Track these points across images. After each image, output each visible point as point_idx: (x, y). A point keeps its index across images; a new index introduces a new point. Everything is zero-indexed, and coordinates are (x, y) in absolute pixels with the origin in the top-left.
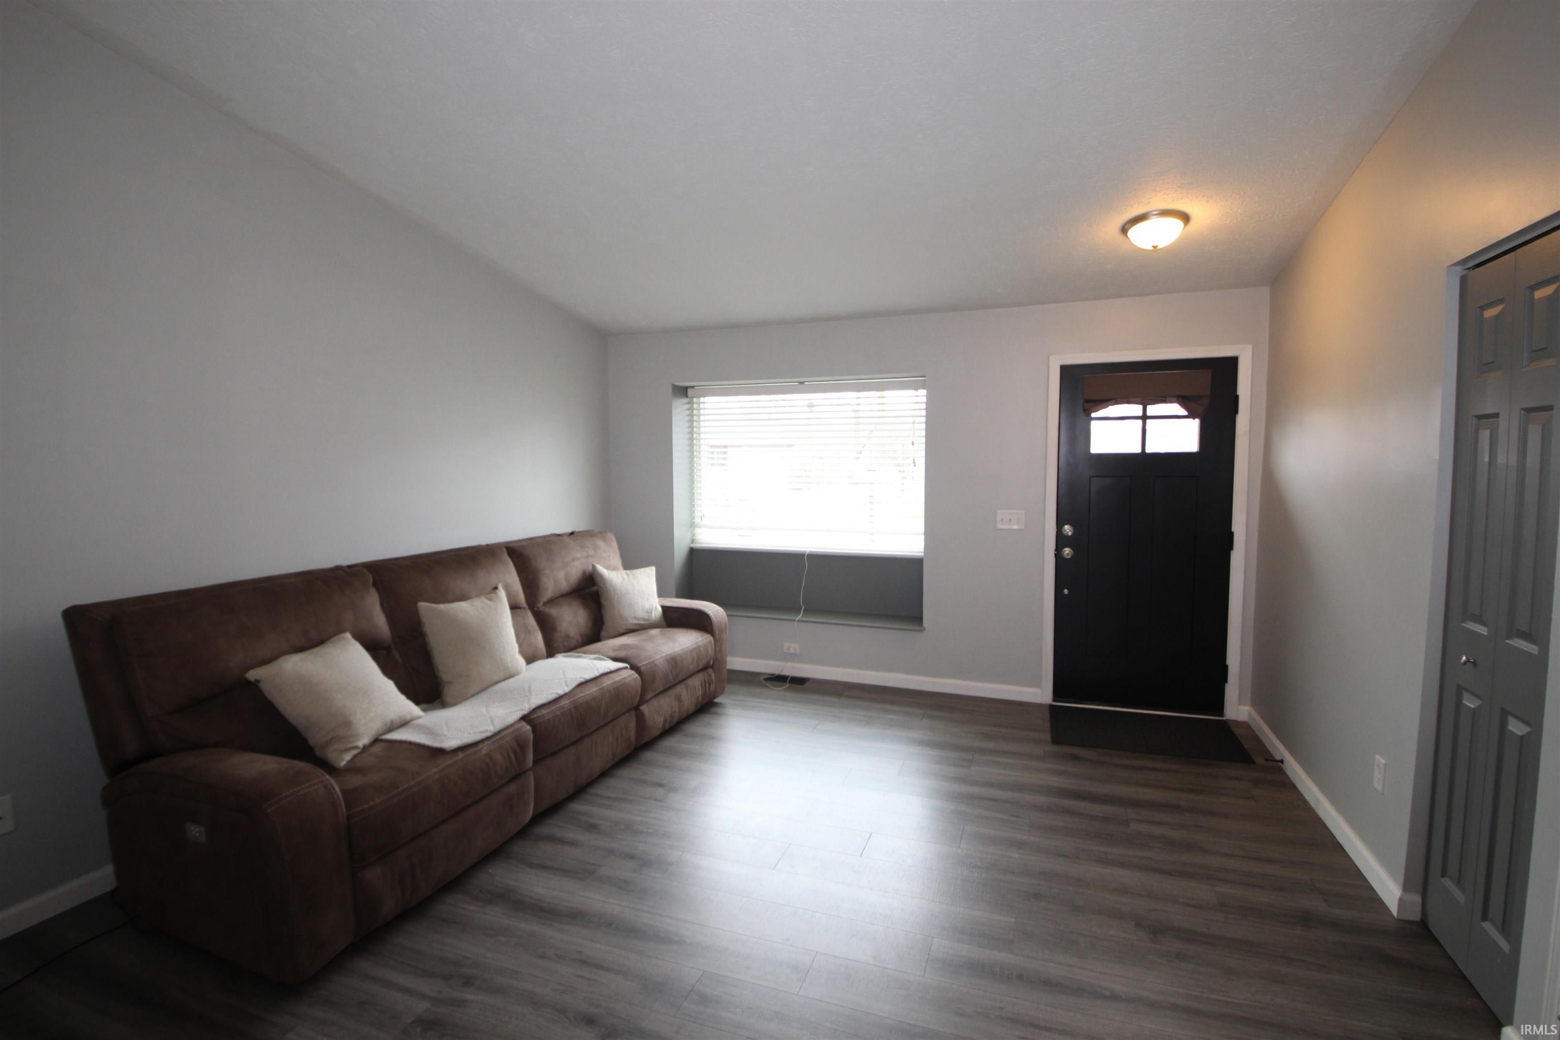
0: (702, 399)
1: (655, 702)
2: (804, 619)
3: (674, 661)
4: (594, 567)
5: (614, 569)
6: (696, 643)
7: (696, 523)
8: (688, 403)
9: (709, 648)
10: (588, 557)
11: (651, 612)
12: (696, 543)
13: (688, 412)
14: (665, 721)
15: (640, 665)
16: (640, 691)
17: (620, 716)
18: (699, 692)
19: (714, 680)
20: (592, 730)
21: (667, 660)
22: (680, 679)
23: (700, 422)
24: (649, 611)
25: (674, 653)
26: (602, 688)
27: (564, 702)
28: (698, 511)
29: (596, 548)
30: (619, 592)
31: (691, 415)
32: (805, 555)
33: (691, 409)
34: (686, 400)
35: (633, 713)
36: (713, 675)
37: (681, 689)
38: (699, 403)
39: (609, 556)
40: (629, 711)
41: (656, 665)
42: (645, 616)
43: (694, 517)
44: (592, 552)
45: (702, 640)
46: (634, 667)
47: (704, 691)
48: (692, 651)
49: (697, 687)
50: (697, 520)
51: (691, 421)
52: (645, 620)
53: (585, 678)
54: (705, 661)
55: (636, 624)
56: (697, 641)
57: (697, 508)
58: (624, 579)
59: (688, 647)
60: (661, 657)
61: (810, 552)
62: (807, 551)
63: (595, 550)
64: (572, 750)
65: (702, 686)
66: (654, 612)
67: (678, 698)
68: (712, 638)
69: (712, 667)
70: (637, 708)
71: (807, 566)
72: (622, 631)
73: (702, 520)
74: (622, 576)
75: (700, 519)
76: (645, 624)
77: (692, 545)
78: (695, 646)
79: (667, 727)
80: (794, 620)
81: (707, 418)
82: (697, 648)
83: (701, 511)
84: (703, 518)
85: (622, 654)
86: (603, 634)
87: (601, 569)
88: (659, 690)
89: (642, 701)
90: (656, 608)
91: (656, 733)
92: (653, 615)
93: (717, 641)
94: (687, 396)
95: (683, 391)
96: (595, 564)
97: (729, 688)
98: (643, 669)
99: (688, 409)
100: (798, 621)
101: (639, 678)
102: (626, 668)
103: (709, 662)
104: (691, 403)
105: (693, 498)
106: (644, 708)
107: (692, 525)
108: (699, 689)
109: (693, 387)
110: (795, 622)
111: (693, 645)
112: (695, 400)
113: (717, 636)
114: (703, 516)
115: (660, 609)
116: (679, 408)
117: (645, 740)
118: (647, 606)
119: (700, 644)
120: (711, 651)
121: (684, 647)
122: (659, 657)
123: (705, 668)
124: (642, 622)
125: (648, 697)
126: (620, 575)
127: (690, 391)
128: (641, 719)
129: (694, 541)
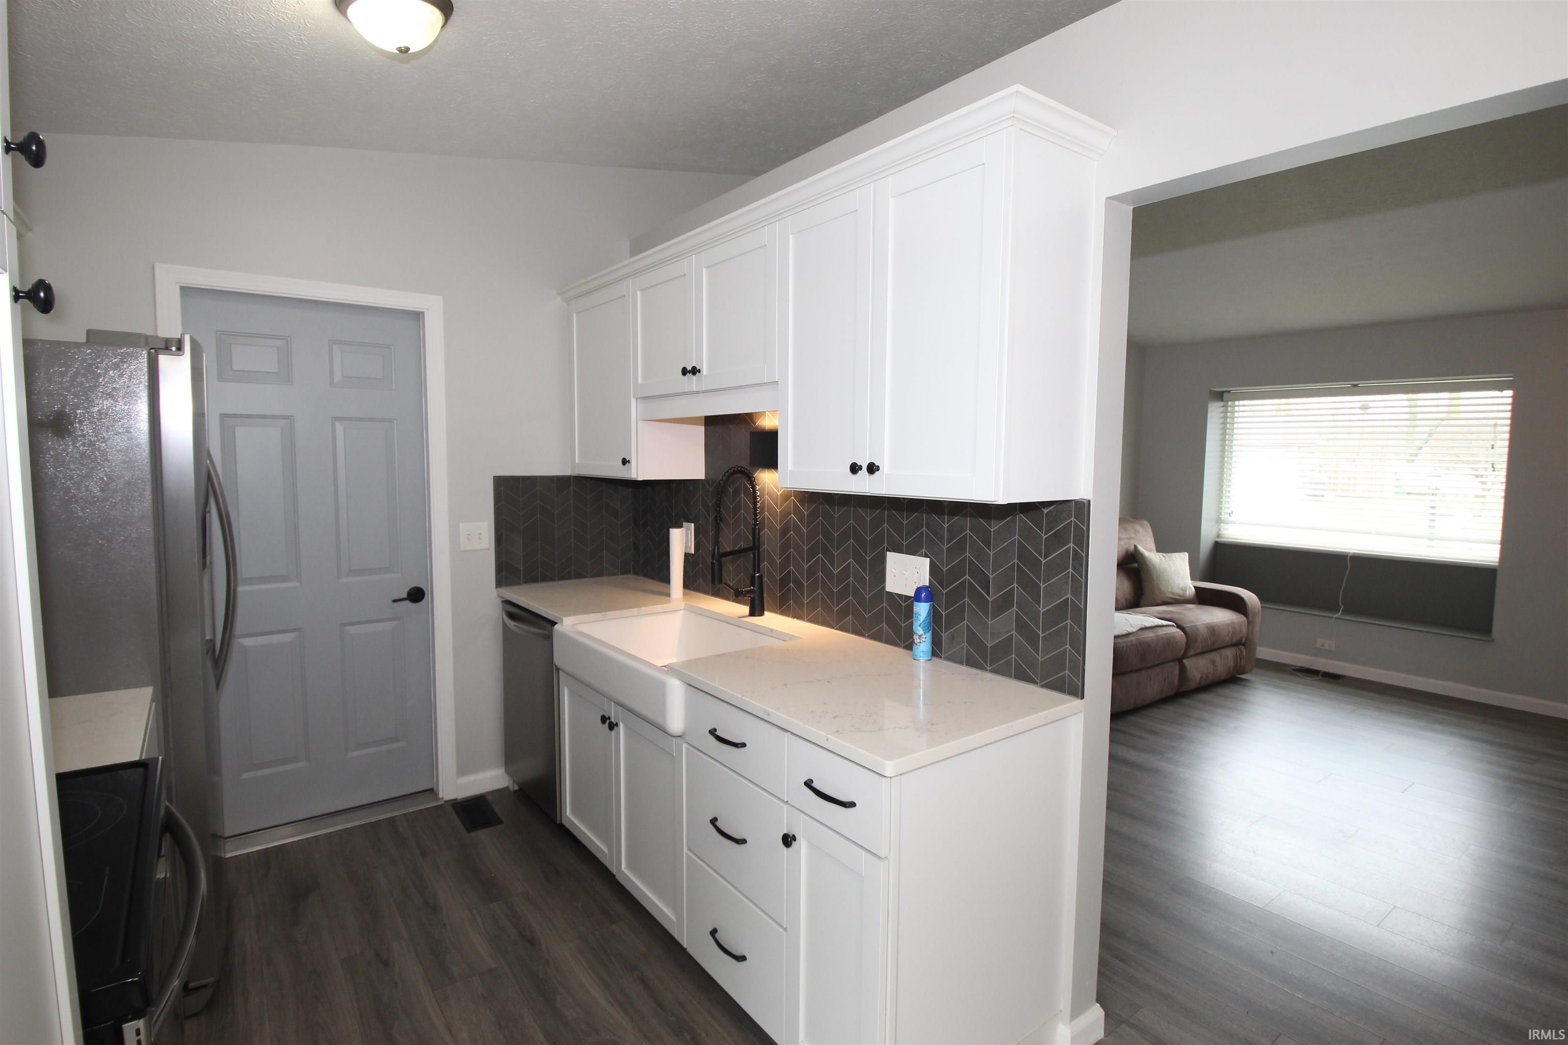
0: (1237, 403)
1: (1194, 659)
2: (1343, 617)
3: (1213, 630)
4: (1135, 547)
5: (1151, 551)
6: (1231, 620)
7: (1223, 519)
8: (1223, 406)
9: (1243, 627)
10: (1129, 539)
11: (1186, 591)
12: (1221, 537)
13: (1222, 415)
14: (1201, 678)
15: (1185, 626)
16: (1184, 645)
17: (1168, 662)
18: (1231, 664)
19: (1245, 656)
20: (1149, 665)
21: (1207, 627)
22: (1215, 647)
23: (1233, 424)
24: (1184, 589)
25: (1213, 623)
26: (1157, 636)
27: (1132, 638)
28: (1225, 507)
29: (1136, 532)
30: (1158, 569)
31: (1225, 418)
32: (1347, 556)
33: (1226, 412)
34: (1222, 404)
35: (1177, 663)
36: (1244, 651)
37: (1215, 656)
38: (1234, 407)
39: (1146, 540)
40: (1173, 661)
41: (1198, 629)
42: (1181, 593)
43: (1221, 513)
44: (1133, 535)
45: (1237, 619)
46: (1179, 626)
47: (1235, 663)
48: (1228, 625)
49: (1229, 658)
50: (1224, 516)
51: (1225, 423)
52: (1180, 596)
53: (1145, 626)
54: (1238, 637)
55: (1171, 598)
56: (1232, 618)
57: (1224, 505)
58: (1161, 559)
59: (1224, 621)
60: (1203, 624)
61: (1354, 553)
62: (1350, 552)
63: (1135, 534)
64: (1135, 675)
65: (1234, 659)
66: (1188, 590)
67: (1213, 662)
68: (1245, 618)
69: (1244, 644)
70: (1180, 660)
71: (1349, 568)
72: (1160, 602)
73: (1230, 516)
74: (1159, 557)
75: (1228, 515)
76: (1181, 599)
77: (1217, 539)
78: (1230, 622)
79: (1203, 683)
80: (1332, 617)
81: (1241, 420)
82: (1232, 624)
83: (1228, 508)
84: (1231, 515)
85: (1169, 616)
86: (1142, 602)
87: (1140, 548)
88: (1199, 651)
89: (1185, 656)
90: (1190, 587)
91: (1192, 685)
92: (1188, 592)
93: (1249, 622)
94: (1222, 400)
95: (1220, 396)
96: (1136, 544)
97: (1255, 670)
98: (1187, 629)
99: (1222, 412)
100: (1336, 618)
101: (1184, 636)
102: (1173, 626)
103: (1241, 639)
104: (1226, 406)
105: (1221, 495)
106: (1186, 661)
107: (1219, 521)
108: (1231, 661)
109: (1229, 392)
110: (1333, 620)
111: (1228, 620)
112: (1230, 403)
113: (1251, 618)
114: (1232, 513)
115: (1193, 589)
116: (1214, 411)
117: (1184, 689)
118: (1182, 585)
119: (1236, 621)
120: (1244, 631)
121: (1220, 620)
122: (1201, 623)
123: (1237, 644)
124: (1178, 597)
125: (1191, 653)
126: (1158, 557)
127: (1225, 395)
128: (1183, 669)
129: (1220, 536)
